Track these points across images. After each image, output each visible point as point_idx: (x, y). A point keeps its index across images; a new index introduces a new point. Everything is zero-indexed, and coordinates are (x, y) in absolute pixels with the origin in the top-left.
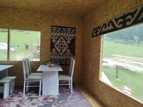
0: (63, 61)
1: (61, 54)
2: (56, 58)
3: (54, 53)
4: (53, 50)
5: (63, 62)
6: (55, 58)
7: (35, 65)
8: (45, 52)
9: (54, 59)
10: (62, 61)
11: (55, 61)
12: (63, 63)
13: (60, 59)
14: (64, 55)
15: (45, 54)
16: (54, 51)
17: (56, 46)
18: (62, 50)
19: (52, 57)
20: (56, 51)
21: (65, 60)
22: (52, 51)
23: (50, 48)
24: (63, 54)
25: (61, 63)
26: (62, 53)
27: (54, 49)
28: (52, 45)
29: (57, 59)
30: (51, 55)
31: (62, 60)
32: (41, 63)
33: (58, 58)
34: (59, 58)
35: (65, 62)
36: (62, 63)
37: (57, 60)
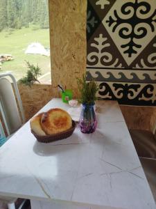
0: (136, 88)
1: (129, 60)
2: (107, 76)
3: (100, 55)
4: (97, 43)
5: (136, 94)
6: (104, 73)
7: (38, 97)
8: (69, 50)
9: (100, 78)
10: (132, 86)
11: (104, 88)
12: (132, 95)
13: (124, 78)
14: (142, 61)
15: (68, 60)
16: (100, 47)
17: (111, 21)
18: (136, 41)
19: (93, 72)
20: (108, 45)
21: (143, 86)
22: (93, 45)
23: (84, 36)
24: (137, 61)
25: (125, 96)
26: (134, 56)
27: (100, 39)
28: (93, 22)
29: (112, 78)
30: (88, 63)
31: (129, 84)
32: (55, 91)
33: (116, 74)
34: (119, 77)
35: (144, 91)
36: (129, 95)
37: (110, 84)
